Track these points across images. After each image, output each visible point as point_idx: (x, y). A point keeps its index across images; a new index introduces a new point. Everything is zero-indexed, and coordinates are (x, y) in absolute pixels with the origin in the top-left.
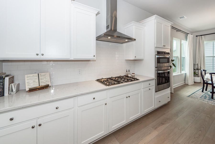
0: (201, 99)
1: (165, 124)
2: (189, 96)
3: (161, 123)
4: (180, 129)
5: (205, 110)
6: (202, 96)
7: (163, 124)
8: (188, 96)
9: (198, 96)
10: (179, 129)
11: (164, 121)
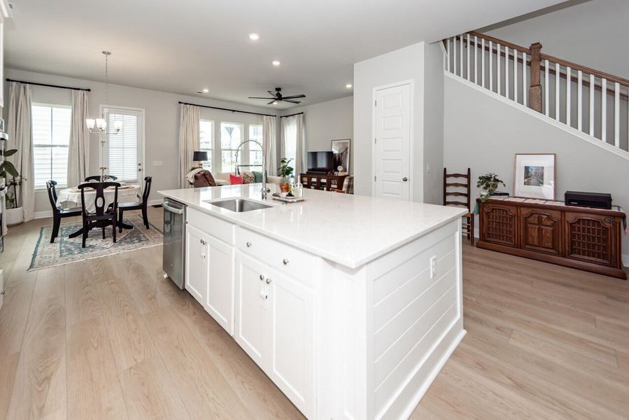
0: (67, 259)
1: (52, 374)
2: (31, 266)
3: (40, 385)
4: (98, 346)
5: (96, 275)
6: (61, 252)
7: (48, 379)
8: (30, 268)
9: (53, 255)
10: (96, 348)
11: (41, 369)
